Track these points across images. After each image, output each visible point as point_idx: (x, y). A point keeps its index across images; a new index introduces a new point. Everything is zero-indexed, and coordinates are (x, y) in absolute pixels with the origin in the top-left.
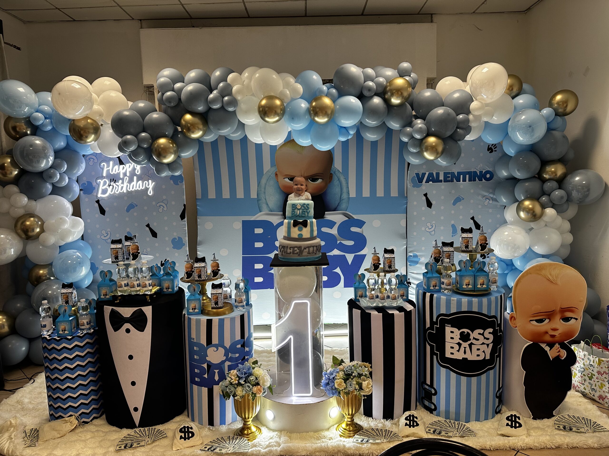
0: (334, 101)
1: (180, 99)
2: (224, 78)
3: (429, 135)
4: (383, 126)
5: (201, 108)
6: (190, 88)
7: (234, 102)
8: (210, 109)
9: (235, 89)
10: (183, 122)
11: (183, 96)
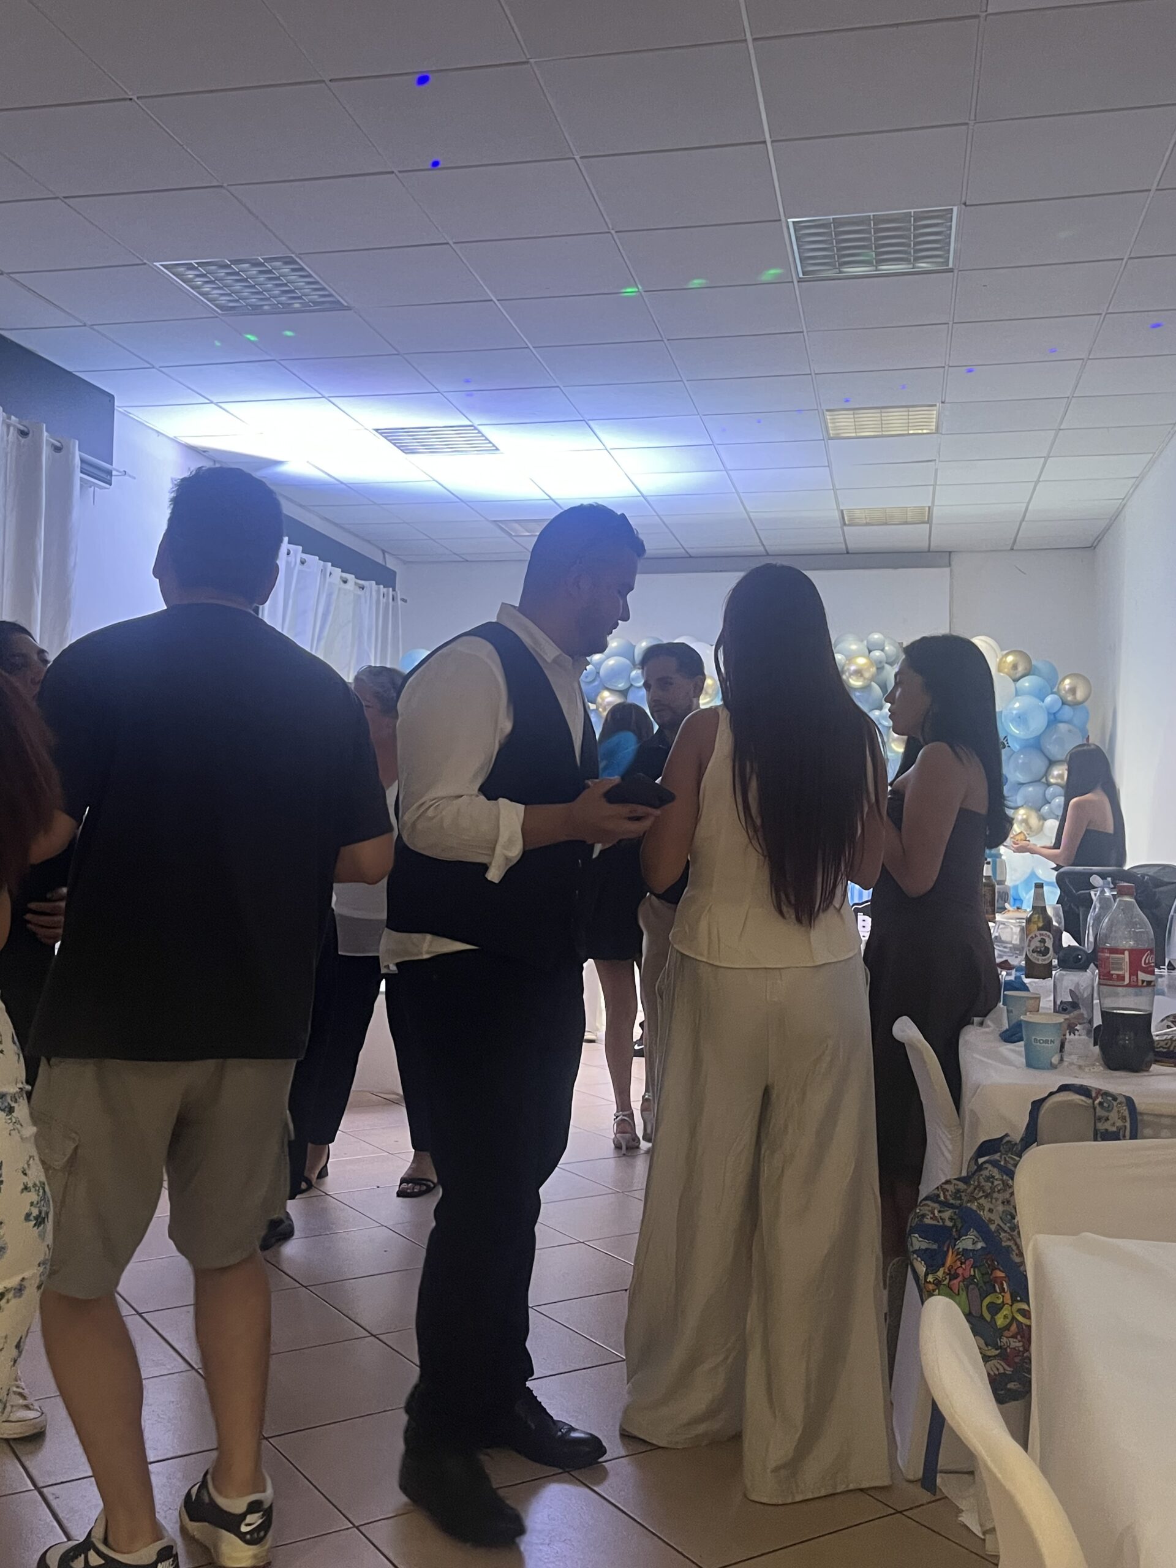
1: (598, 673)
5: (621, 686)
6: (611, 662)
8: (632, 685)
10: (599, 700)
11: (602, 672)
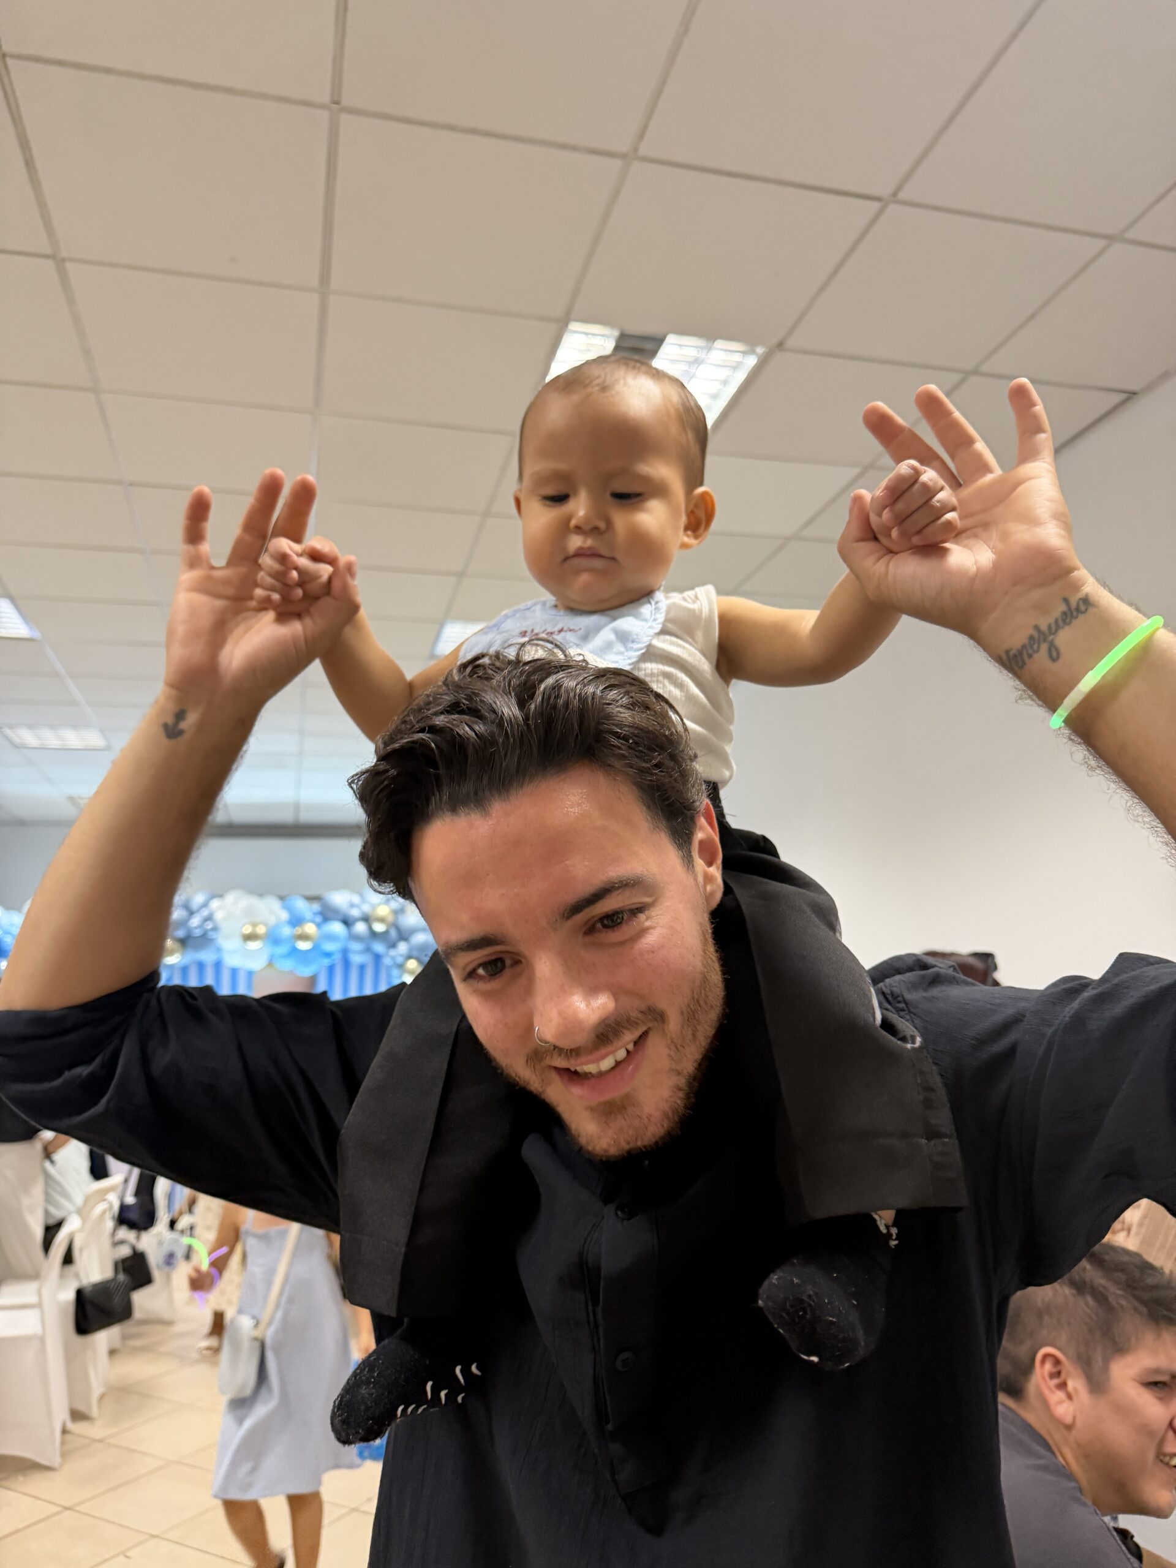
0: (318, 925)
2: (205, 905)
3: (409, 957)
4: (368, 950)
7: (215, 929)
9: (219, 916)
